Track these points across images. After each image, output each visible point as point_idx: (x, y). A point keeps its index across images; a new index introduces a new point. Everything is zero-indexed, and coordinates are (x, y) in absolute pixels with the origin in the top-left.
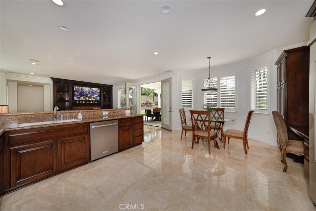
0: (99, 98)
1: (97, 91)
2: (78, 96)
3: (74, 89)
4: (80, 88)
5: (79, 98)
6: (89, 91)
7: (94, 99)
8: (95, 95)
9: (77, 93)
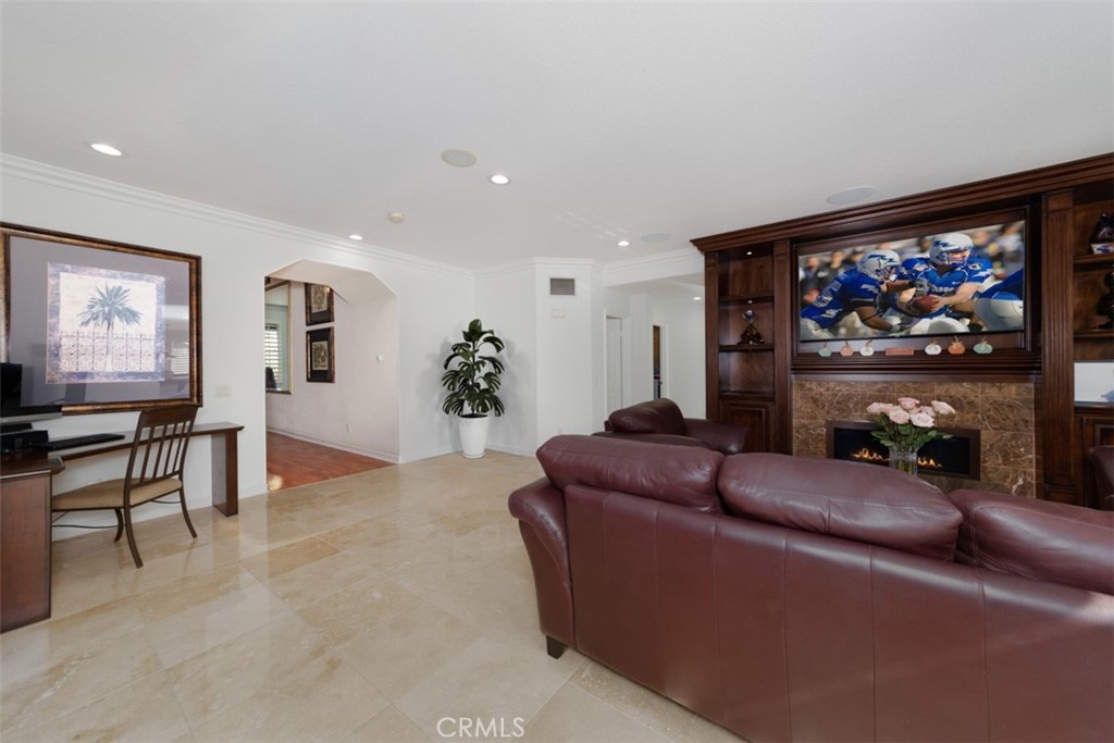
4: (840, 256)
5: (830, 324)
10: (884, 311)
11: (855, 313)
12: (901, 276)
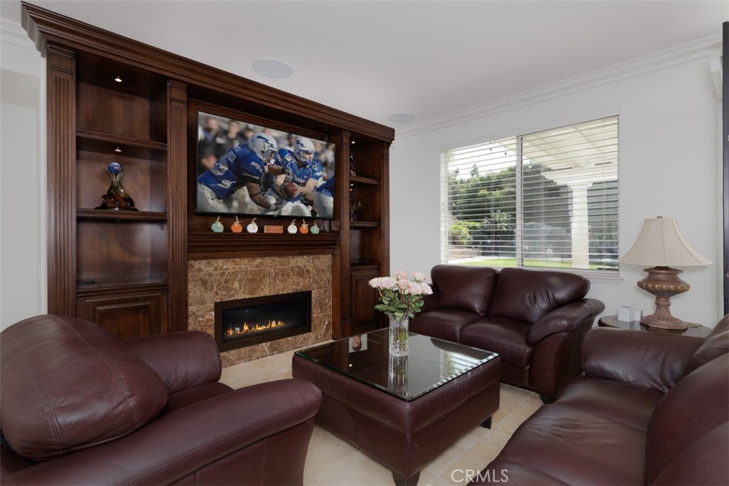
0: (329, 201)
1: (322, 158)
2: (219, 179)
3: (201, 134)
4: (236, 128)
5: (225, 196)
6: (282, 152)
7: (308, 202)
8: (313, 183)
9: (218, 157)
10: (266, 191)
11: (245, 188)
12: (277, 163)
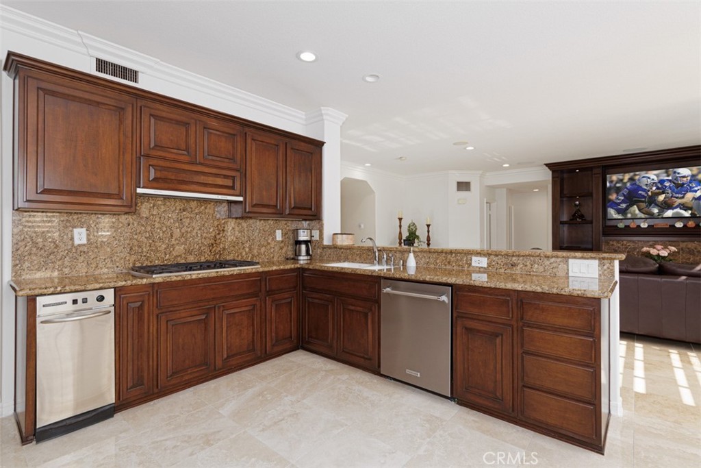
2: (619, 204)
3: (608, 185)
4: (627, 177)
5: (623, 212)
6: (662, 181)
7: (687, 208)
8: (691, 196)
9: (617, 193)
10: (650, 205)
11: (635, 206)
12: (658, 188)
